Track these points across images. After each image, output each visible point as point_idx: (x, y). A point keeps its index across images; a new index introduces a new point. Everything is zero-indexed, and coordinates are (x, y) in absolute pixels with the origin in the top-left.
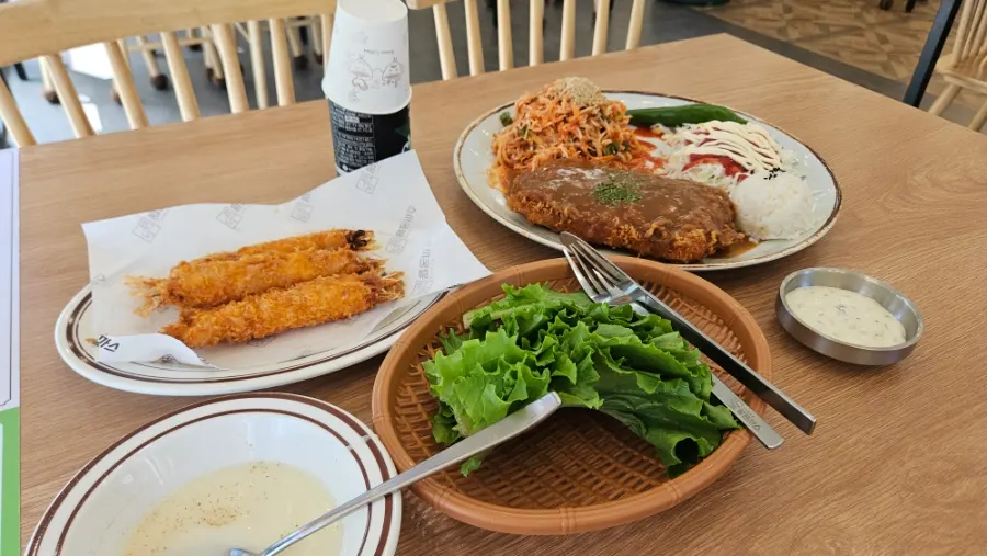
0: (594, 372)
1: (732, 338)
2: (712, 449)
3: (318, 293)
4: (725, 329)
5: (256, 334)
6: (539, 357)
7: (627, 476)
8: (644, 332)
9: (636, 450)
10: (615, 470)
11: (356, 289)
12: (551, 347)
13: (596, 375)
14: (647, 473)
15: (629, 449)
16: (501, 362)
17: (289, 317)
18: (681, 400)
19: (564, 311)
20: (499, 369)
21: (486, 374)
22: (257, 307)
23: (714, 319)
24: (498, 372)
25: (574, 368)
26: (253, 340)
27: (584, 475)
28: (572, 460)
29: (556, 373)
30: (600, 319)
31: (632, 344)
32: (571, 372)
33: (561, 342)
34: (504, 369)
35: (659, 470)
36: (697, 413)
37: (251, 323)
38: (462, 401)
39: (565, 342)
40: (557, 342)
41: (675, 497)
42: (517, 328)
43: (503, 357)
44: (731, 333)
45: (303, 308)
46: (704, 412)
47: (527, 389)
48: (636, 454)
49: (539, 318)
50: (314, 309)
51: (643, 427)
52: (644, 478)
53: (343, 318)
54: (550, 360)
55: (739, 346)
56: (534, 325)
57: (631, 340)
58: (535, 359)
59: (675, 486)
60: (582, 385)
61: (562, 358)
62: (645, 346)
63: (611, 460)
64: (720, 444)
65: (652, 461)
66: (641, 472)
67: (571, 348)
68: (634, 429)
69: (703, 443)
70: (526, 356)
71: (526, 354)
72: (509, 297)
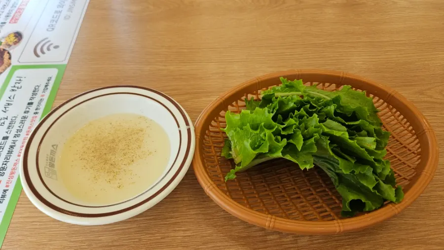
0: (315, 147)
1: (417, 144)
2: (374, 208)
4: (415, 137)
6: (284, 129)
7: (319, 205)
8: (355, 131)
9: (331, 191)
10: (314, 199)
12: (293, 125)
13: (315, 150)
14: (331, 207)
15: (327, 190)
16: (262, 127)
18: (364, 176)
19: (308, 106)
20: (259, 130)
21: (251, 131)
23: (411, 128)
24: (258, 131)
25: (302, 142)
27: (296, 196)
28: (292, 185)
29: (291, 141)
30: (328, 116)
31: (342, 136)
32: (299, 144)
33: (300, 124)
34: (262, 130)
35: (339, 207)
36: (371, 187)
38: (235, 141)
39: (303, 125)
40: (297, 124)
41: (338, 231)
42: (277, 108)
43: (263, 124)
44: (417, 141)
46: (377, 187)
47: (270, 146)
48: (330, 193)
49: (291, 105)
51: (337, 181)
52: (328, 209)
54: (291, 132)
55: (420, 150)
56: (288, 108)
57: (343, 134)
58: (281, 129)
59: (341, 224)
60: (305, 152)
61: (298, 133)
62: (350, 141)
63: (314, 193)
64: (380, 208)
65: (337, 201)
66: (328, 205)
67: (306, 128)
68: (333, 180)
69: (369, 204)
70: (277, 127)
71: (277, 126)
72: (282, 85)
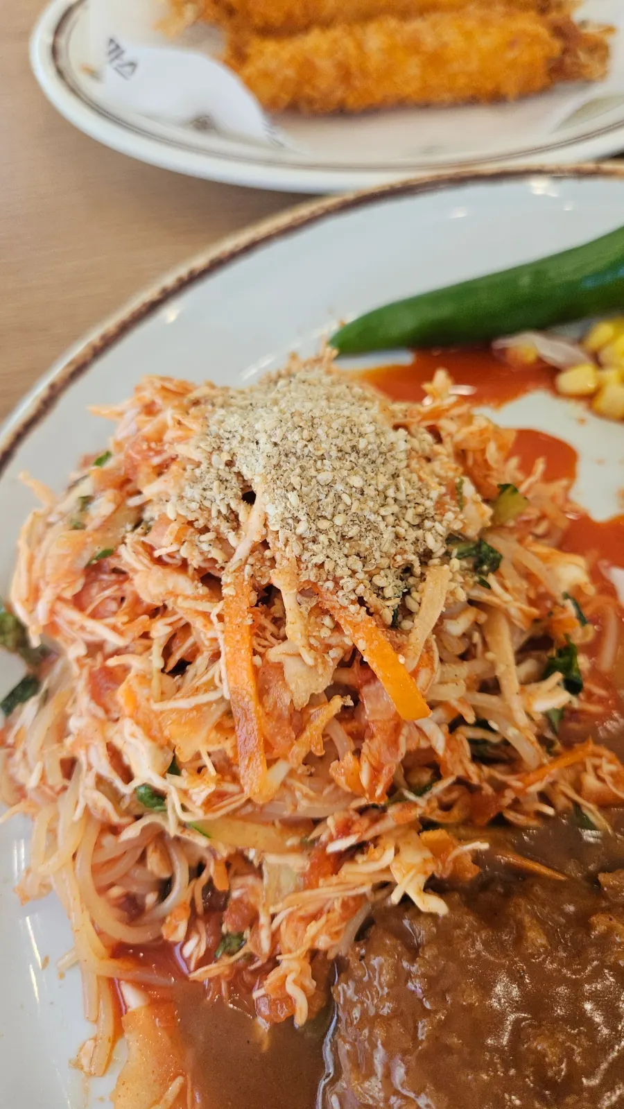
3: (468, 35)
5: (351, 101)
11: (535, 39)
17: (411, 74)
22: (360, 46)
26: (341, 112)
37: (345, 74)
45: (436, 60)
50: (455, 67)
53: (496, 99)
